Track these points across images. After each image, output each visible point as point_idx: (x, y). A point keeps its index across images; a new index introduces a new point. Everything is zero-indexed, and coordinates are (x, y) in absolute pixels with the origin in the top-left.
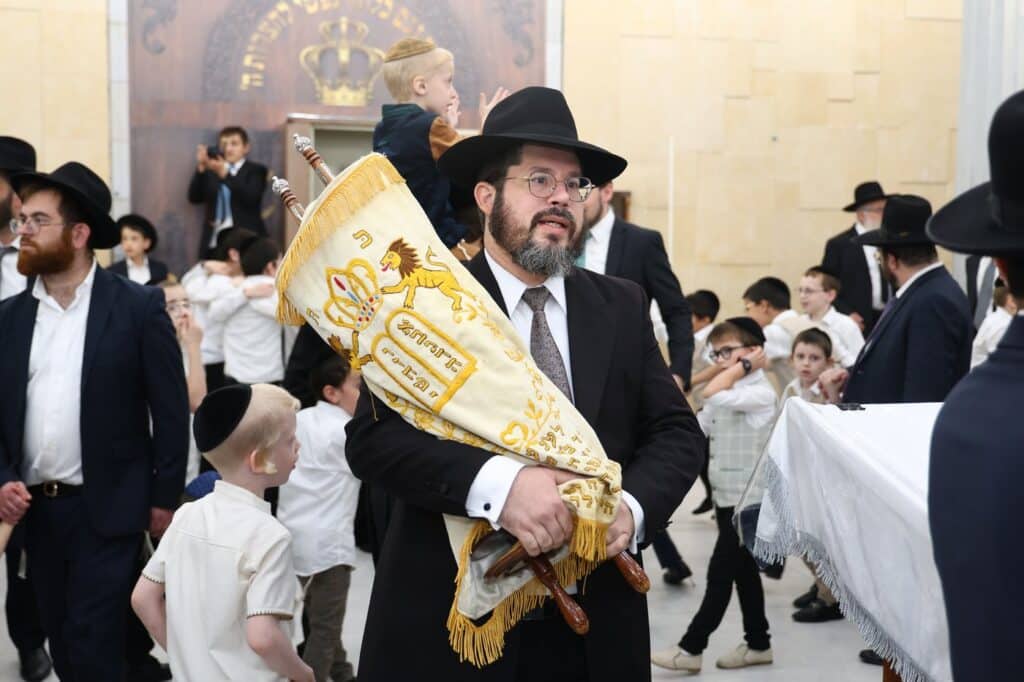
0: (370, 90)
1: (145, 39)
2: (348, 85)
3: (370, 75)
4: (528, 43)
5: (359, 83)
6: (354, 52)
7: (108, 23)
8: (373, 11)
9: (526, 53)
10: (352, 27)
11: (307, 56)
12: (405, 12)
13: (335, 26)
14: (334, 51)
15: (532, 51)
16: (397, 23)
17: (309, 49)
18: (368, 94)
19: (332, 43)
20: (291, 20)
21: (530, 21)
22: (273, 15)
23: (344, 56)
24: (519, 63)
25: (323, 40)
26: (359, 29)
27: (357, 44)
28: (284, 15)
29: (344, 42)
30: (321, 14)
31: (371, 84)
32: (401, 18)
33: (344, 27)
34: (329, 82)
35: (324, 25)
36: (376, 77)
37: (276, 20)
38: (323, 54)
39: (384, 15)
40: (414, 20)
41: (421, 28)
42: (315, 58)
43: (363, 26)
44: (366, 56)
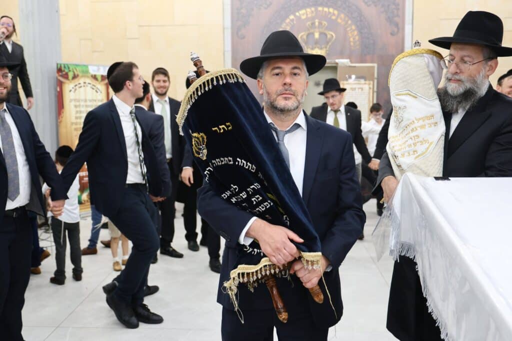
0: (327, 49)
1: (237, 33)
2: (318, 48)
3: (328, 43)
4: (397, 25)
5: (323, 46)
6: (321, 34)
7: (224, 29)
8: (329, 16)
9: (396, 30)
10: (320, 23)
11: (301, 37)
12: (342, 16)
13: (313, 24)
14: (313, 34)
15: (398, 29)
16: (339, 21)
17: (302, 34)
18: (326, 51)
19: (312, 31)
20: (295, 22)
21: (398, 16)
22: (288, 21)
23: (317, 35)
24: (392, 34)
25: (309, 30)
26: (323, 24)
27: (321, 30)
28: (292, 20)
29: (317, 30)
30: (307, 19)
31: (328, 46)
32: (341, 19)
33: (317, 24)
34: (311, 46)
35: (309, 23)
36: (330, 44)
37: (289, 22)
38: (308, 35)
39: (334, 18)
40: (347, 19)
41: (350, 22)
42: (305, 37)
43: (325, 23)
44: (326, 35)
